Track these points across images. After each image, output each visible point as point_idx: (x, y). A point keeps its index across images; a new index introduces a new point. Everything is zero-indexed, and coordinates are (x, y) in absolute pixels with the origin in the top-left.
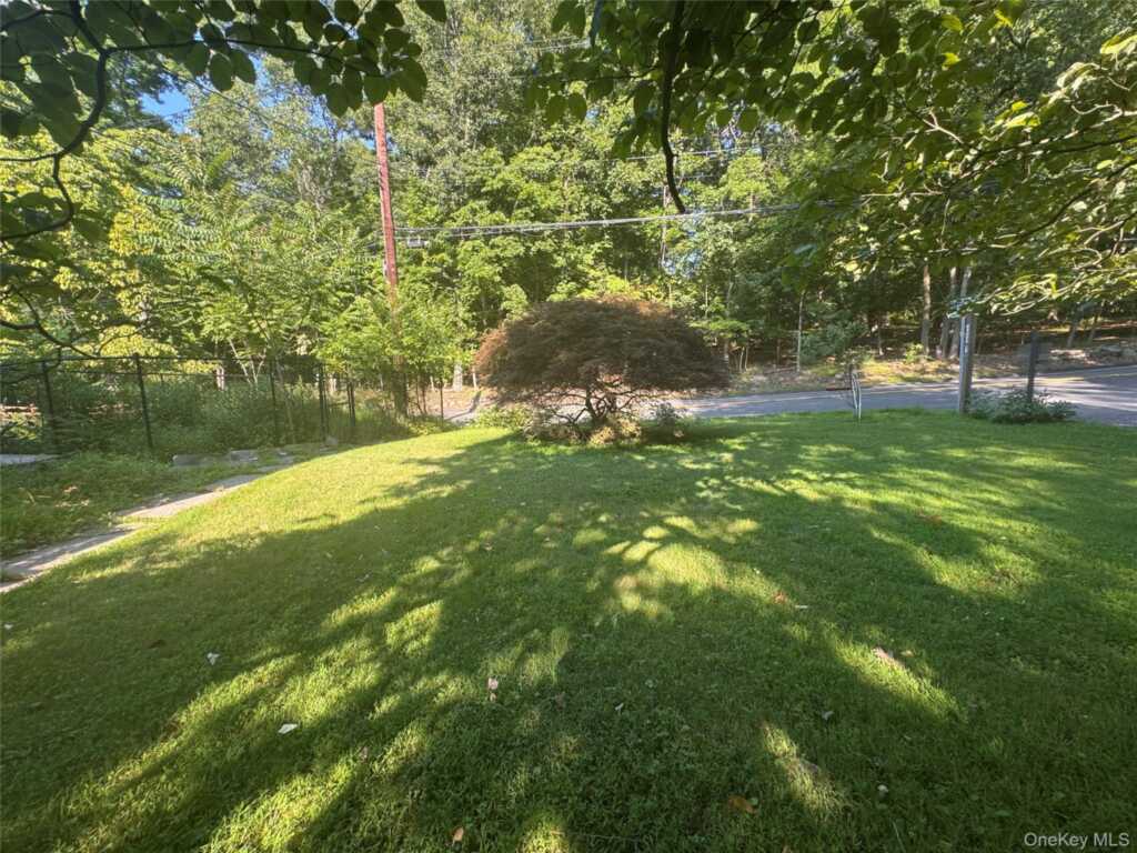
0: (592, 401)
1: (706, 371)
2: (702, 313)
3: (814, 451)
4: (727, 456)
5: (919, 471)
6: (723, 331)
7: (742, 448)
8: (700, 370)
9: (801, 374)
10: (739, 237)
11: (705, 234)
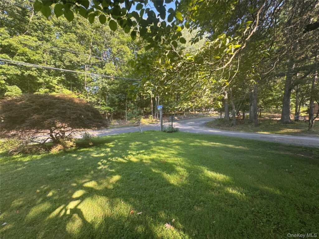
0: (53, 134)
1: (100, 122)
2: (99, 104)
3: (133, 145)
4: (108, 150)
5: (157, 147)
6: (106, 110)
7: (113, 146)
8: (98, 122)
9: (127, 122)
10: (109, 84)
11: (99, 81)
